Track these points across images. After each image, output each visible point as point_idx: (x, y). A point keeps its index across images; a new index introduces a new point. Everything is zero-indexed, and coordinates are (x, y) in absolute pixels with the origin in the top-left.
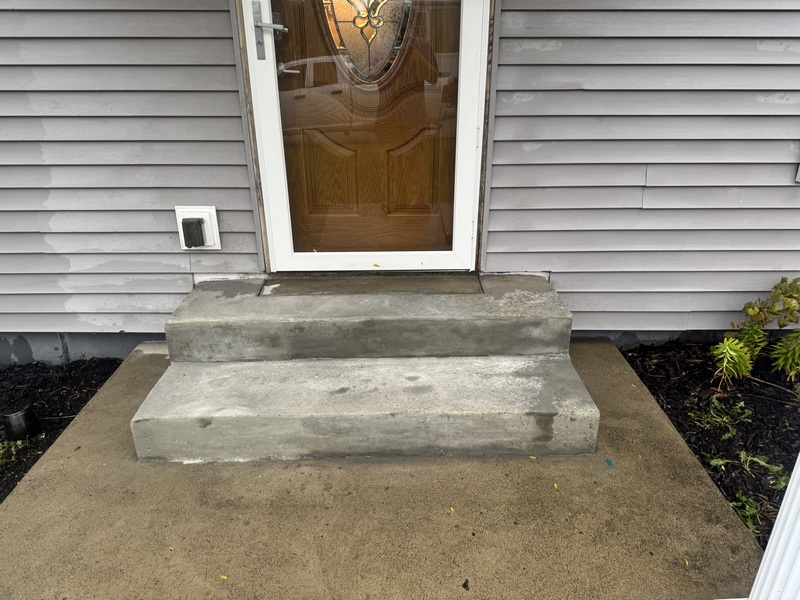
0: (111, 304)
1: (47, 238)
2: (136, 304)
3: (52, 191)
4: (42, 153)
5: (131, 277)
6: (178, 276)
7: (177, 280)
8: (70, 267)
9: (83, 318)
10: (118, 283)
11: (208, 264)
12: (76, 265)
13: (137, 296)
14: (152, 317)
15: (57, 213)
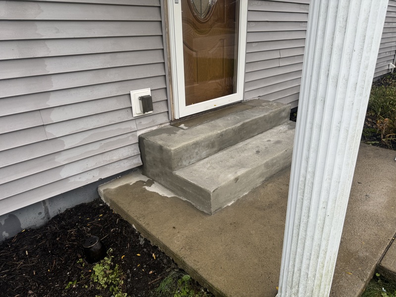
0: (91, 164)
1: (48, 129)
2: (107, 158)
3: (52, 93)
4: (46, 66)
5: (103, 142)
6: (129, 135)
7: (129, 136)
8: (64, 145)
9: (72, 180)
10: (96, 149)
11: (145, 123)
12: (69, 143)
13: (106, 154)
14: (116, 164)
15: (55, 109)
